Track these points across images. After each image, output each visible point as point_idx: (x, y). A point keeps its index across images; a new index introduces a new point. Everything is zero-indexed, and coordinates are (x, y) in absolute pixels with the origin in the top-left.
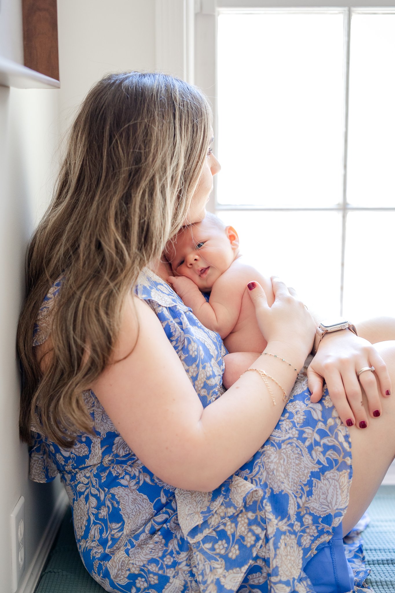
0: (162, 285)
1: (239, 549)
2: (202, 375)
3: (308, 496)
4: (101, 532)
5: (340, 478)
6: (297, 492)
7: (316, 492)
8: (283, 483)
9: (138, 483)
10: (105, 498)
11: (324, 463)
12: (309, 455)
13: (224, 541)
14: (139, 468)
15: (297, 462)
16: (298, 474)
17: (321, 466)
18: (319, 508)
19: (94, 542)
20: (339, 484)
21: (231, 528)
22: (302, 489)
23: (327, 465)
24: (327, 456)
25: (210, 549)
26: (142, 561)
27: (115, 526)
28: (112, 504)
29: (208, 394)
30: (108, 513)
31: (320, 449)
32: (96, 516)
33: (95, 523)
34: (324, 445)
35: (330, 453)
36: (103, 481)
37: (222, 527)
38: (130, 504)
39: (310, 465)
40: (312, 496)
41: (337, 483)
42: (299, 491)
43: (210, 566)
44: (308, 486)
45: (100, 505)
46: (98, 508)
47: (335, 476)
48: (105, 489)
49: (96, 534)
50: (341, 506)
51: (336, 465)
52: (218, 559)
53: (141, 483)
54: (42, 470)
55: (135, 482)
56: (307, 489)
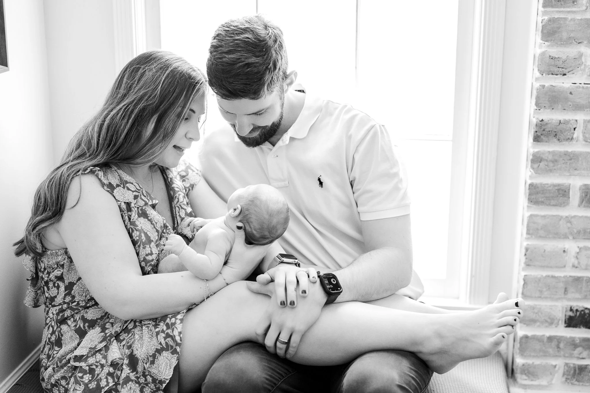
0: (132, 184)
1: (97, 385)
2: (143, 253)
3: (151, 364)
4: (49, 350)
5: (171, 358)
6: (144, 359)
7: (157, 362)
8: (137, 350)
9: (76, 326)
10: (56, 330)
11: (163, 345)
12: (156, 338)
13: (91, 376)
14: (80, 315)
15: (149, 340)
16: (148, 348)
17: (162, 346)
18: (157, 373)
19: (45, 356)
20: (170, 362)
21: (99, 371)
22: (148, 358)
23: (165, 347)
24: (166, 341)
25: (80, 377)
26: (58, 377)
27: (57, 348)
28: (59, 335)
29: (146, 265)
30: (55, 339)
31: (164, 335)
32: (49, 339)
33: (48, 344)
34: (167, 333)
35: (169, 340)
36: (58, 318)
37: (94, 367)
38: (68, 338)
39: (156, 344)
40: (154, 364)
41: (168, 362)
42: (146, 359)
43: (75, 388)
44: (152, 357)
45: (53, 332)
46: (51, 334)
47: (168, 356)
48: (58, 324)
49: (47, 351)
50: (167, 377)
51: (171, 349)
52: (82, 384)
53: (78, 326)
54: (32, 299)
55: (74, 324)
56: (151, 359)
